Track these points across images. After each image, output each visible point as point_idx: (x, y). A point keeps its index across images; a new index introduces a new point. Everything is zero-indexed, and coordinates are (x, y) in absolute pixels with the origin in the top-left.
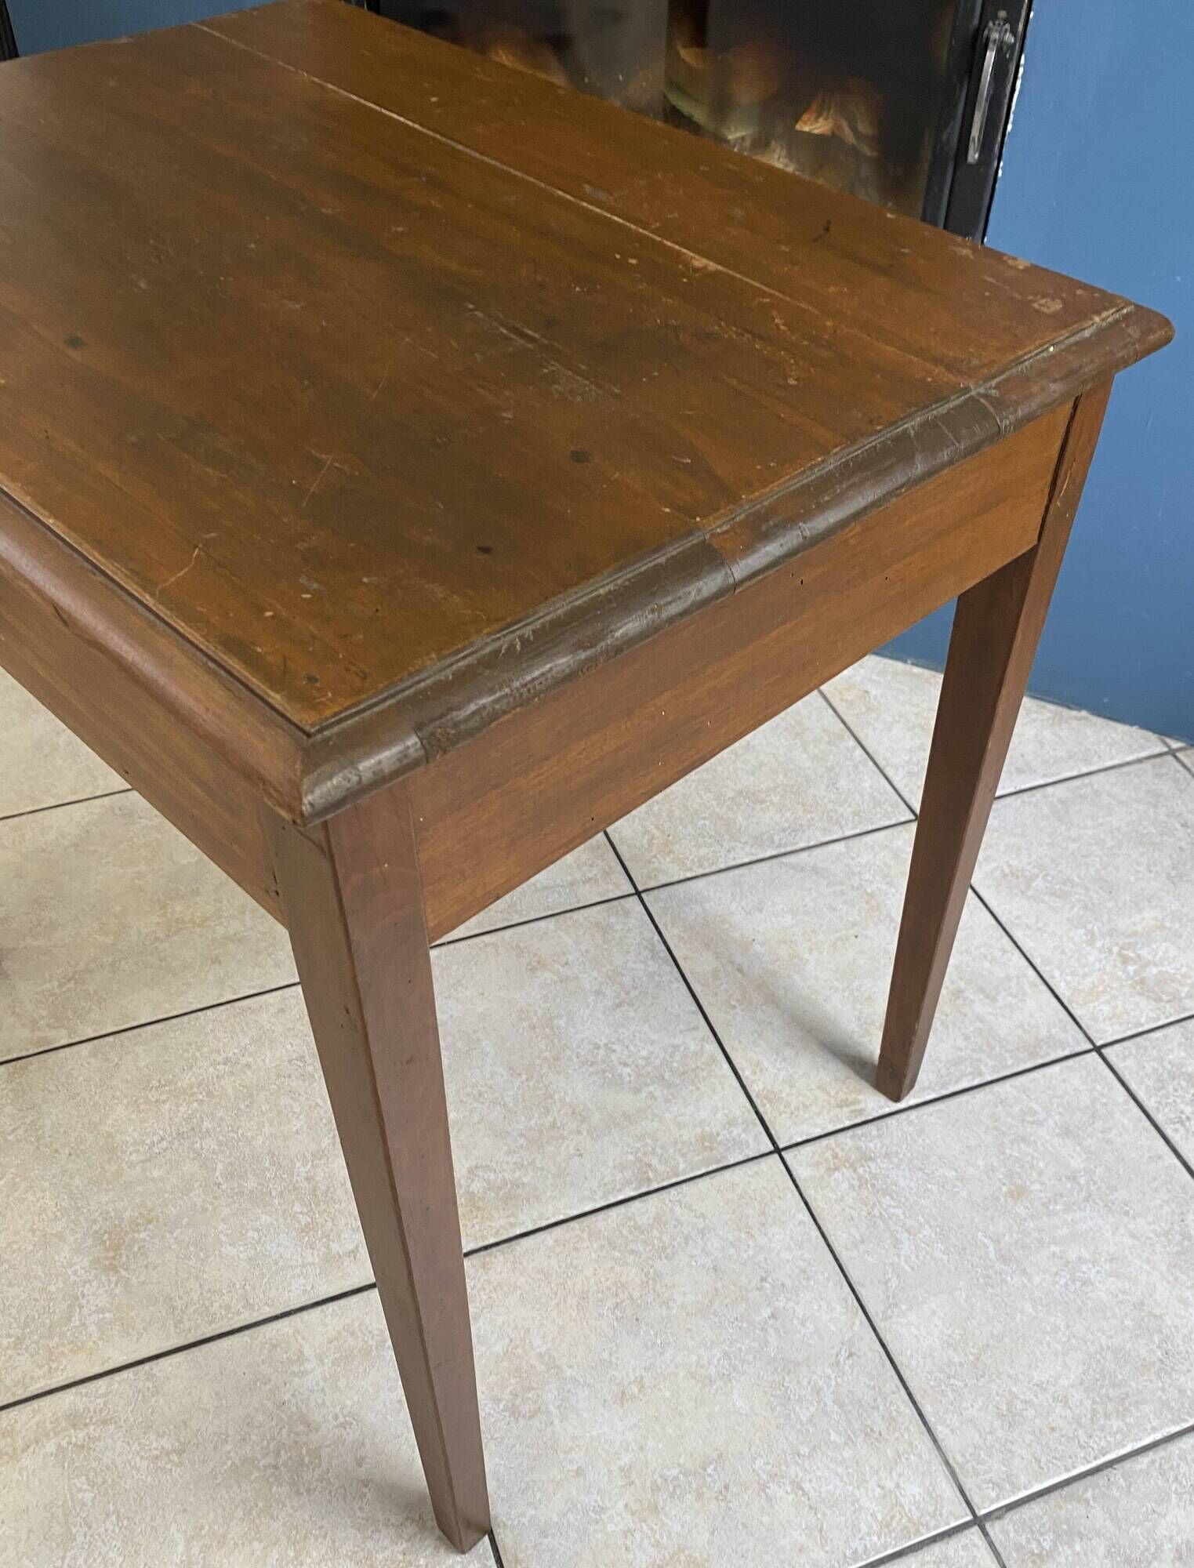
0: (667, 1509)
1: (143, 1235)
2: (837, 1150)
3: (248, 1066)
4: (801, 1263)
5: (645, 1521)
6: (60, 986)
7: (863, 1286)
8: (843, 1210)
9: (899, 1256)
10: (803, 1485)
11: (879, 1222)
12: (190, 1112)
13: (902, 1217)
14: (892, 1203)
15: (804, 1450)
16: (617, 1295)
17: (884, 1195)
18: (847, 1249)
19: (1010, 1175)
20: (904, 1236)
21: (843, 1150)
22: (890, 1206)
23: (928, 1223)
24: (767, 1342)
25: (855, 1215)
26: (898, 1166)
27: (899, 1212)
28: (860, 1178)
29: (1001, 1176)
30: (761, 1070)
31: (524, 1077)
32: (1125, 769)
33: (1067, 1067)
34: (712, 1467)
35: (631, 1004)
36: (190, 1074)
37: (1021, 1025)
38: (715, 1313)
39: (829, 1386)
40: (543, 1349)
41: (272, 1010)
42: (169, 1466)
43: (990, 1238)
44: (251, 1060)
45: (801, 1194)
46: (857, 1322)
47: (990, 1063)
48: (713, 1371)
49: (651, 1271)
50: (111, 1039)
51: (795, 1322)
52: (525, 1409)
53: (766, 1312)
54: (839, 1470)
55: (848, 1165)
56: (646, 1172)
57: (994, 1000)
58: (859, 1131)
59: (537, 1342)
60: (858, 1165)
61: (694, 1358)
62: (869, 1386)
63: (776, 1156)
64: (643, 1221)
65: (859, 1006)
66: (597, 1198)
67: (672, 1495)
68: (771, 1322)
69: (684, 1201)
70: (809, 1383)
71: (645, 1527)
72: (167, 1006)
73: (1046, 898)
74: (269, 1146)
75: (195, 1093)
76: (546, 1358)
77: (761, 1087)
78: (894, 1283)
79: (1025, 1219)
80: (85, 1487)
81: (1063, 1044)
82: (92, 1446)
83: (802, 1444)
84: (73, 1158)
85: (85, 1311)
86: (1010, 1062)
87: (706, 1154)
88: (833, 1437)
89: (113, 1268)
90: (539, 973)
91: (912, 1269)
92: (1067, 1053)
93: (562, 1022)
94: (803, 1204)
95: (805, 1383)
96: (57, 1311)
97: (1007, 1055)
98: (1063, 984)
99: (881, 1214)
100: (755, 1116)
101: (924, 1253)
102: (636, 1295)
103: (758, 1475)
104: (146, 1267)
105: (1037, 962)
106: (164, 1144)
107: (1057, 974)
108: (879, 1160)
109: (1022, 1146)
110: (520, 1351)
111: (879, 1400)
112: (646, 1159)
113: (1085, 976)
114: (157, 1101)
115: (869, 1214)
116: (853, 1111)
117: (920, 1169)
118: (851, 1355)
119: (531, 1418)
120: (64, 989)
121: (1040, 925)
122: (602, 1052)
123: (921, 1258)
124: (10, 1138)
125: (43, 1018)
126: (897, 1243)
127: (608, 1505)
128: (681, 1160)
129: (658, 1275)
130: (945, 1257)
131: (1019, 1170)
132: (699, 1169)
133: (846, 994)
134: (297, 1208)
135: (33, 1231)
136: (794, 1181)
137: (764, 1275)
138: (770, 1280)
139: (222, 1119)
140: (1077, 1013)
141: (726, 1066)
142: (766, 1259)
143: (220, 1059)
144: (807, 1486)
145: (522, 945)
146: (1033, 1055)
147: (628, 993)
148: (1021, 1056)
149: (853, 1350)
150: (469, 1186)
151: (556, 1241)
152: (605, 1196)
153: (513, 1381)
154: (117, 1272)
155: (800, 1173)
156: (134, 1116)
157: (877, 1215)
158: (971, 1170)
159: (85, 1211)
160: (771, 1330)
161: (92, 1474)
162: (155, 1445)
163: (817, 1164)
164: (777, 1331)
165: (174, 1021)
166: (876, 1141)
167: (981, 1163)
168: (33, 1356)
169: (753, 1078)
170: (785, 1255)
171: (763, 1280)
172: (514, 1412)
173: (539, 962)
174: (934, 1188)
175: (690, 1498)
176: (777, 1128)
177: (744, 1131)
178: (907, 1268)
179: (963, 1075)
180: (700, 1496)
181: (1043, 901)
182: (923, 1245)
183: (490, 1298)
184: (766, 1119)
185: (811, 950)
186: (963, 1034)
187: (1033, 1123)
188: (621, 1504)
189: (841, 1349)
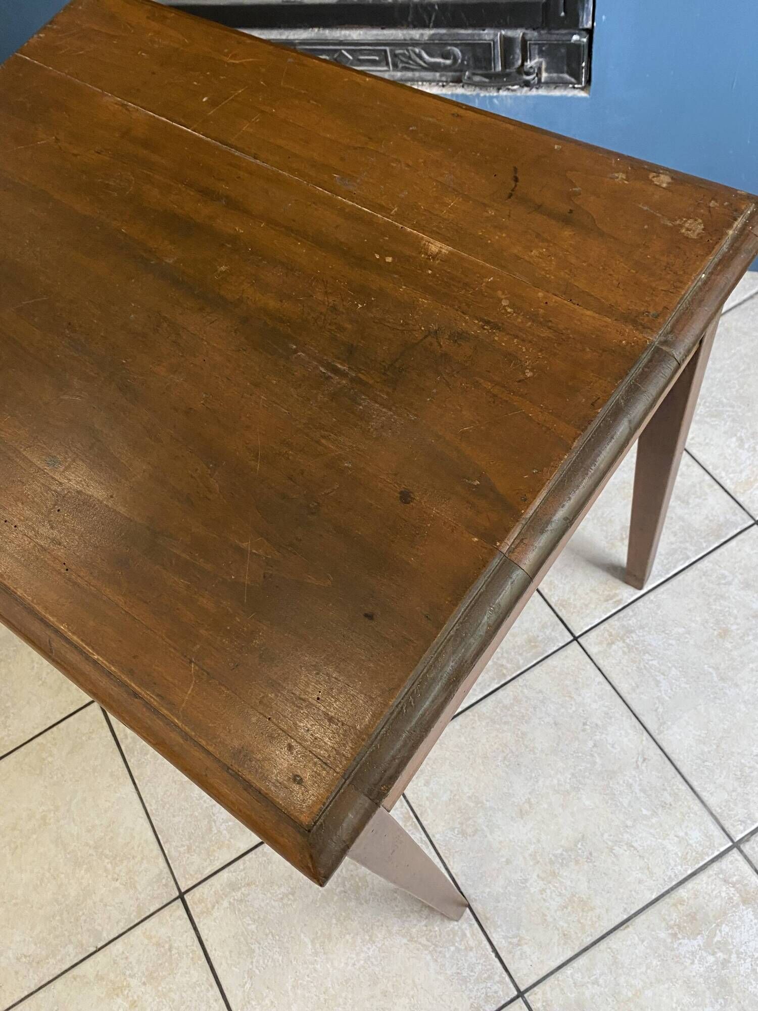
0: (560, 873)
2: (611, 630)
4: (605, 709)
5: (550, 883)
7: (644, 716)
8: (622, 669)
9: (660, 691)
10: (633, 844)
11: (645, 672)
13: (658, 665)
14: (650, 658)
15: (629, 823)
16: (503, 751)
17: (644, 654)
18: (629, 693)
19: (717, 622)
20: (660, 678)
21: (614, 629)
22: (648, 660)
23: (674, 666)
24: (595, 763)
25: (630, 671)
26: (649, 632)
27: (655, 662)
28: (628, 645)
29: (712, 625)
30: (554, 587)
32: (743, 306)
33: (741, 540)
34: (580, 843)
37: (707, 517)
38: (561, 751)
39: (636, 781)
40: (470, 794)
42: (289, 902)
43: (713, 668)
45: (595, 664)
46: (644, 739)
47: (693, 548)
48: (568, 787)
49: (519, 733)
51: (609, 746)
52: (469, 831)
53: (590, 744)
54: (652, 831)
55: (619, 639)
56: (501, 670)
57: (688, 503)
58: (621, 614)
59: (466, 789)
60: (625, 638)
61: (555, 782)
62: (658, 777)
63: (575, 642)
64: (507, 702)
65: (605, 528)
66: (477, 693)
67: (562, 864)
68: (595, 749)
69: (528, 684)
70: (624, 783)
71: (551, 886)
73: (708, 420)
76: (473, 798)
77: (557, 598)
78: (660, 710)
79: (731, 650)
80: (250, 922)
81: (735, 525)
82: (246, 899)
83: (627, 819)
85: (218, 823)
86: (704, 545)
87: (534, 651)
88: (645, 812)
91: (670, 698)
92: (738, 530)
94: (598, 671)
95: (621, 782)
97: (702, 540)
98: (728, 481)
99: (645, 666)
100: (557, 619)
101: (675, 686)
102: (514, 749)
103: (607, 843)
105: (710, 469)
107: (723, 474)
108: (637, 631)
109: (722, 602)
110: (457, 797)
111: (666, 784)
112: (499, 662)
113: (741, 472)
115: (638, 668)
116: (615, 602)
117: (663, 631)
118: (644, 760)
119: (474, 835)
121: (707, 441)
123: (674, 689)
126: (658, 683)
127: (529, 877)
128: (520, 658)
129: (524, 734)
130: (688, 686)
131: (722, 618)
132: (532, 662)
133: (595, 521)
136: (589, 656)
137: (585, 721)
138: (588, 723)
140: (740, 500)
142: (583, 711)
144: (635, 844)
146: (718, 537)
148: (711, 538)
149: (645, 757)
151: (461, 726)
152: (481, 692)
153: (458, 816)
155: (592, 650)
157: (643, 667)
158: (693, 625)
160: (596, 755)
161: (251, 915)
162: (278, 892)
163: (601, 643)
164: (599, 754)
166: (633, 619)
167: (698, 619)
168: (199, 855)
169: (550, 594)
170: (594, 706)
171: (585, 724)
172: (463, 833)
174: (673, 642)
175: (572, 864)
176: (572, 624)
177: (553, 630)
178: (667, 698)
179: (678, 561)
180: (577, 862)
181: (708, 423)
182: (674, 681)
183: (432, 768)
184: (564, 619)
186: (672, 532)
187: (725, 584)
188: (535, 876)
189: (638, 758)
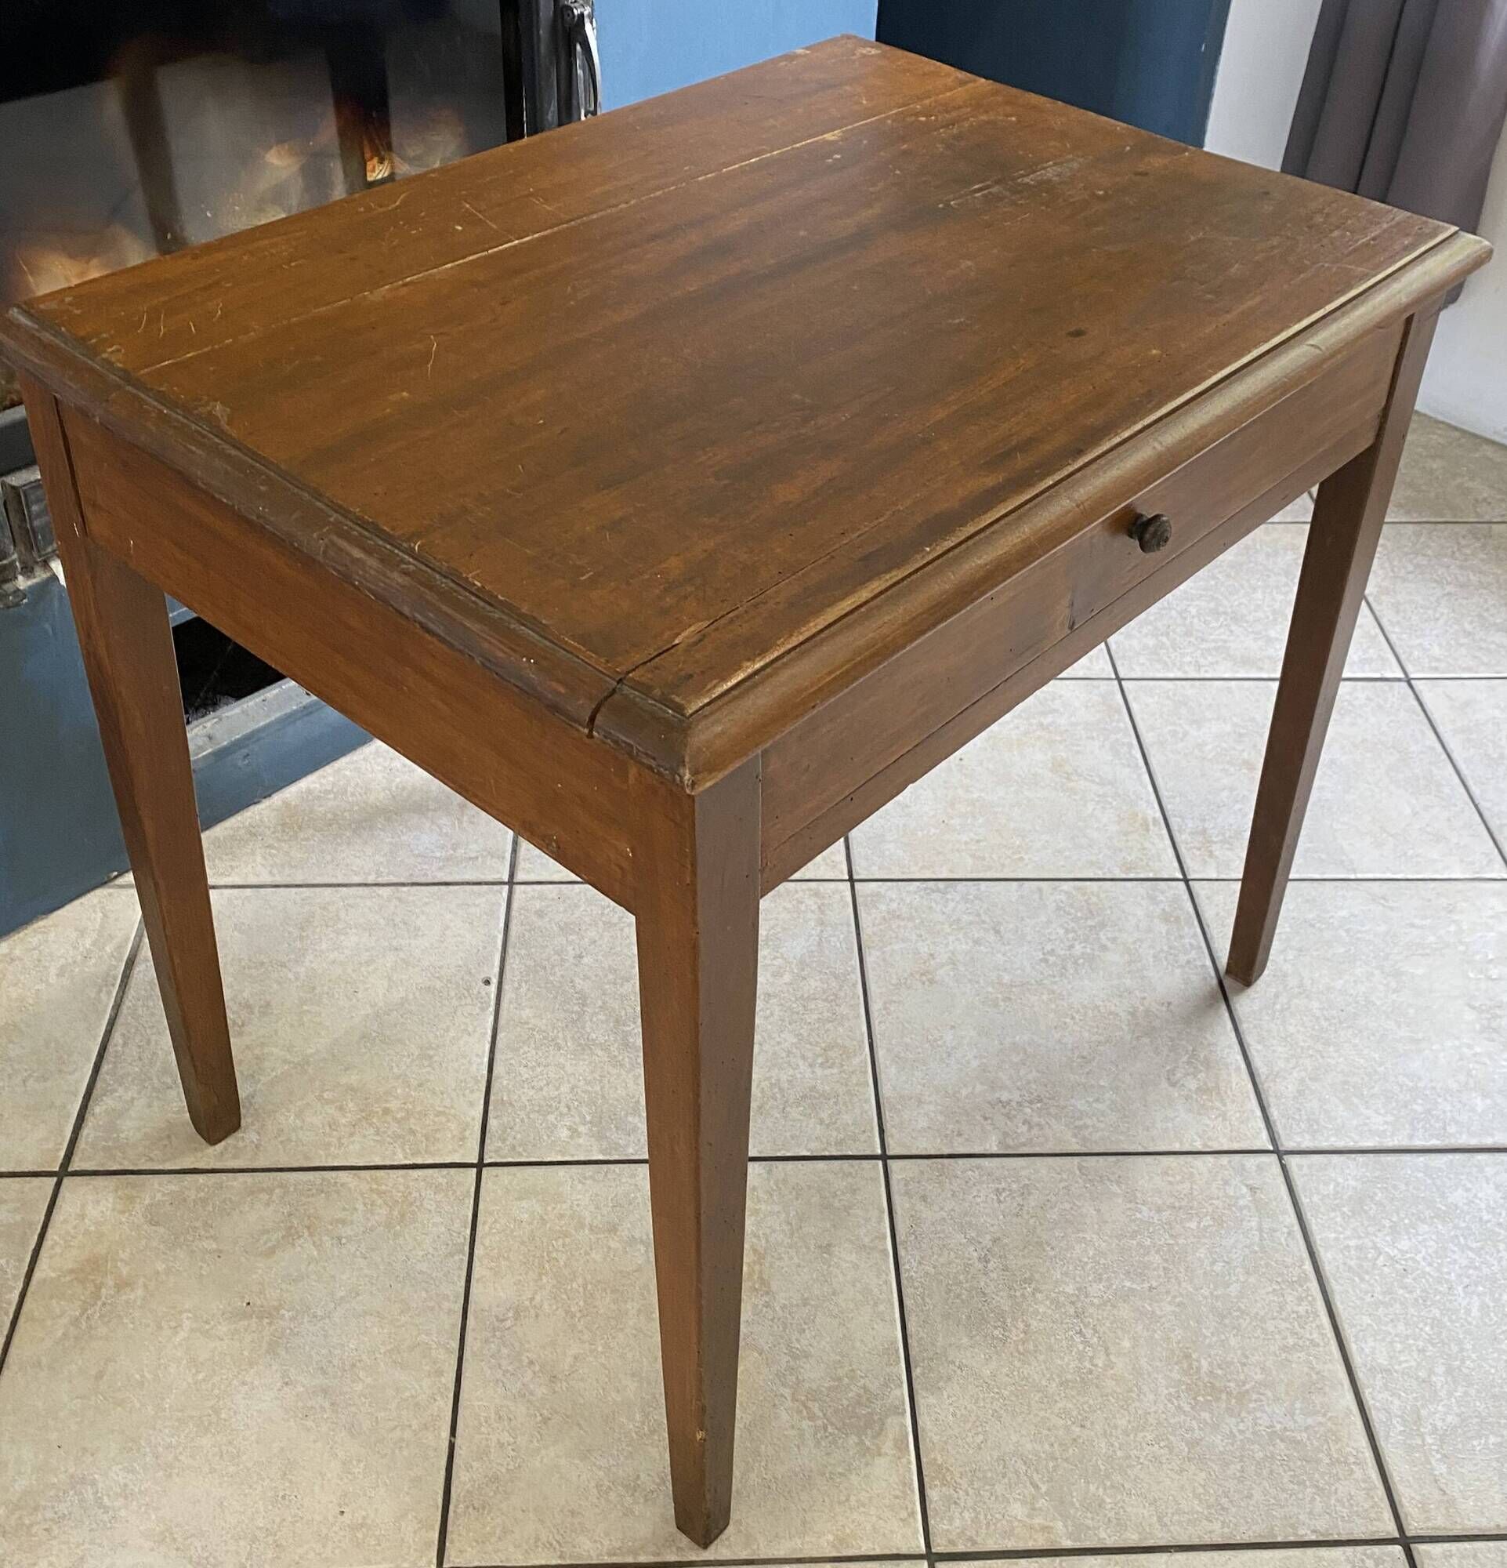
1: (1204, 1364)
3: (995, 1241)
6: (812, 1417)
12: (1048, 1303)
31: (1068, 1020)
35: (999, 923)
41: (920, 1206)
44: (988, 1237)
47: (1120, 734)
72: (881, 1308)
74: (1110, 1237)
75: (1023, 1295)
77: (1119, 869)
84: (1088, 1424)
87: (1183, 922)
89: (1242, 1396)
90: (937, 978)
93: (1006, 978)
96: (1287, 1452)
97: (1115, 725)
104: (1244, 1364)
106: (1088, 1332)
114: (1025, 1332)
116: (1154, 825)
120: (821, 1414)
122: (1052, 959)
124: (1044, 1488)
125: (862, 1442)
128: (1185, 939)
134: (1193, 1225)
135: (1182, 1470)
139: (1066, 1274)
141: (1088, 883)
143: (979, 1265)
145: (894, 981)
147: (984, 922)
150: (1190, 1090)
154: (1247, 1391)
156: (1041, 1358)
159: (1164, 1416)
165: (907, 1302)
173: (922, 974)
185: (967, 791)
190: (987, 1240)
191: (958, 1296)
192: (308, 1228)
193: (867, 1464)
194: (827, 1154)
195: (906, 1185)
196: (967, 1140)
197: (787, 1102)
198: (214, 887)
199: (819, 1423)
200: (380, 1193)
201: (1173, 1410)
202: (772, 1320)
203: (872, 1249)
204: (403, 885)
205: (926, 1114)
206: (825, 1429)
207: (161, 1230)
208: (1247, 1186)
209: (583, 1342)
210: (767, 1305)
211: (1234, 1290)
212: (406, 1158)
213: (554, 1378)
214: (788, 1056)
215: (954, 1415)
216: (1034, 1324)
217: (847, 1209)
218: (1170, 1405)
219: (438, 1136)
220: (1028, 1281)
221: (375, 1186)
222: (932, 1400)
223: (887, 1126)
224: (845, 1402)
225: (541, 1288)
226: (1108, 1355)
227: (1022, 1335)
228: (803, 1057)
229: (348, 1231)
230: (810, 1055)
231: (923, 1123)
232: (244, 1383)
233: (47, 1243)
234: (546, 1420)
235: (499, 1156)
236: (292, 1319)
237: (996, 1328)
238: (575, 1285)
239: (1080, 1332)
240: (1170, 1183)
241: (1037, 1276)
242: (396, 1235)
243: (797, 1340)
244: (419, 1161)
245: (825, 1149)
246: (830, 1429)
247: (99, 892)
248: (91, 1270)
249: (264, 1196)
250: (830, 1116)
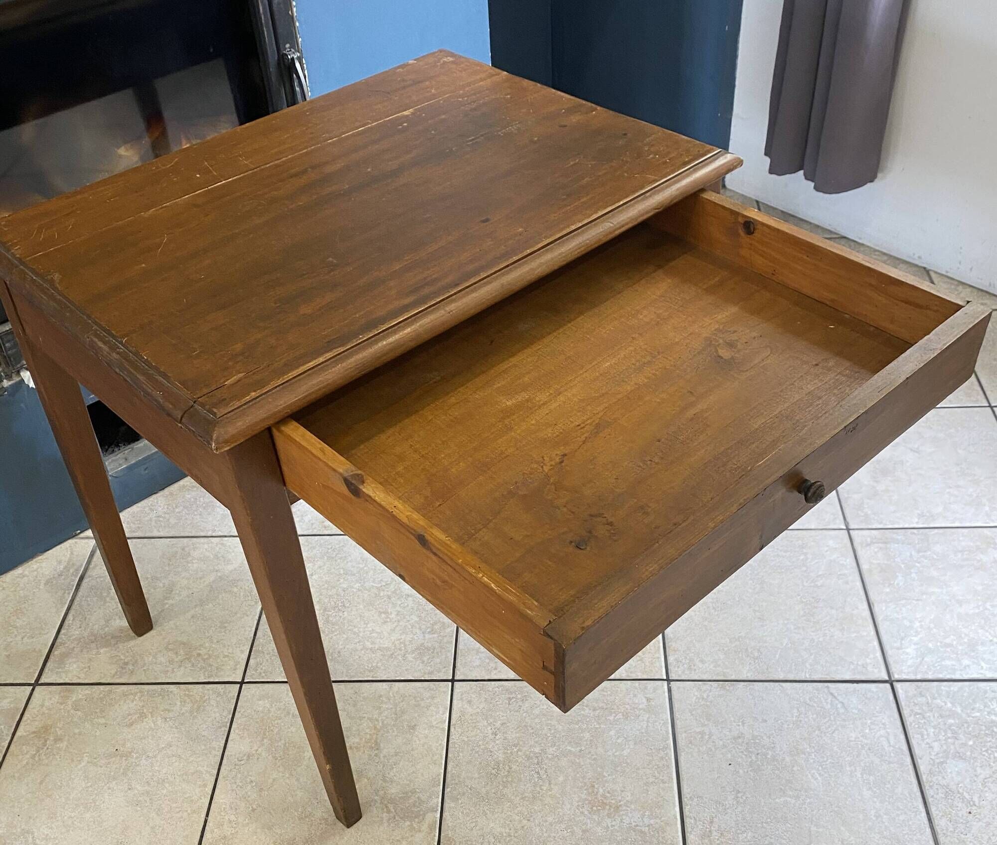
0: (818, 619)
1: (601, 790)
3: (503, 724)
5: (821, 628)
6: (389, 812)
12: (524, 757)
15: (804, 569)
36: (496, 753)
40: (728, 641)
41: (466, 706)
44: (499, 722)
50: (447, 790)
52: (756, 654)
54: (816, 561)
59: (723, 641)
72: (435, 758)
75: (511, 753)
76: (733, 640)
84: (532, 819)
85: (640, 823)
88: (801, 558)
89: (617, 808)
103: (811, 586)
104: (622, 791)
106: (542, 772)
110: (726, 649)
114: (509, 772)
119: (761, 653)
120: (393, 811)
125: (411, 824)
127: (811, 637)
134: (611, 718)
139: (536, 742)
143: (492, 737)
144: (820, 573)
154: (620, 806)
156: (514, 785)
159: (573, 816)
165: (450, 755)
175: (815, 610)
180: (815, 607)
190: (498, 724)
191: (477, 752)
192: (151, 713)
193: (412, 836)
194: (423, 679)
195: (461, 695)
196: (500, 672)
197: (407, 651)
198: (129, 538)
199: (392, 815)
200: (188, 696)
201: (579, 814)
202: (377, 763)
203: (437, 727)
204: (226, 536)
205: (480, 659)
206: (395, 818)
207: (79, 713)
208: (646, 697)
209: (279, 772)
210: (376, 755)
211: (625, 753)
212: (205, 679)
213: (261, 790)
214: (412, 628)
215: (462, 813)
216: (514, 767)
217: (428, 707)
218: (577, 811)
219: (223, 667)
220: (515, 746)
221: (187, 693)
222: (453, 805)
223: (458, 664)
224: (407, 805)
225: (263, 745)
226: (550, 784)
227: (506, 773)
228: (420, 629)
229: (171, 715)
230: (423, 627)
231: (477, 663)
232: (109, 789)
233: (24, 718)
234: (253, 810)
235: (253, 678)
236: (137, 758)
237: (494, 769)
238: (280, 744)
239: (538, 773)
240: (604, 695)
241: (521, 743)
242: (195, 717)
243: (389, 773)
244: (212, 680)
245: (422, 676)
246: (397, 818)
247: (70, 541)
248: (43, 732)
249: (131, 697)
250: (428, 659)
